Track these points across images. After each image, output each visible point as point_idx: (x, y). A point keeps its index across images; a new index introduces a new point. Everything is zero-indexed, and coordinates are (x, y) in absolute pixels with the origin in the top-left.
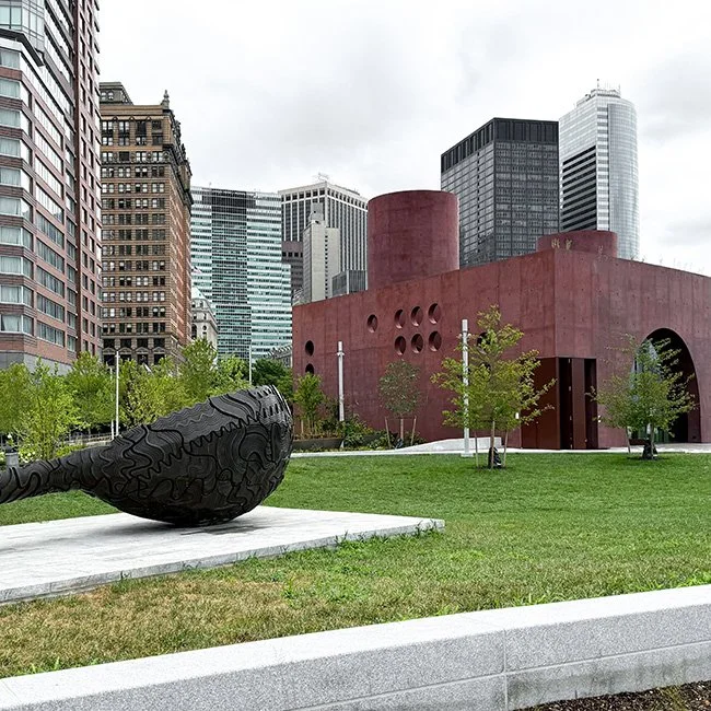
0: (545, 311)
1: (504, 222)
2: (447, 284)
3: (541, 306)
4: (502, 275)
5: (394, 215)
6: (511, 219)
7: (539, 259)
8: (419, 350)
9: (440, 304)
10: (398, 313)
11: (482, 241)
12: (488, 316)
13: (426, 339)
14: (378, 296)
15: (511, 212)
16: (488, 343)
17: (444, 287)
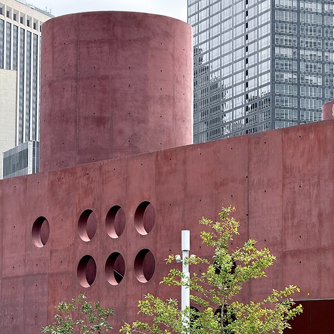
0: (321, 222)
1: (287, 76)
2: (165, 169)
3: (315, 213)
4: (254, 159)
5: (84, 50)
6: (298, 72)
7: (312, 136)
8: (119, 279)
9: (153, 202)
10: (85, 215)
11: (254, 105)
12: (217, 226)
13: (130, 261)
14: (52, 184)
15: (299, 61)
16: (217, 271)
17: (159, 174)
